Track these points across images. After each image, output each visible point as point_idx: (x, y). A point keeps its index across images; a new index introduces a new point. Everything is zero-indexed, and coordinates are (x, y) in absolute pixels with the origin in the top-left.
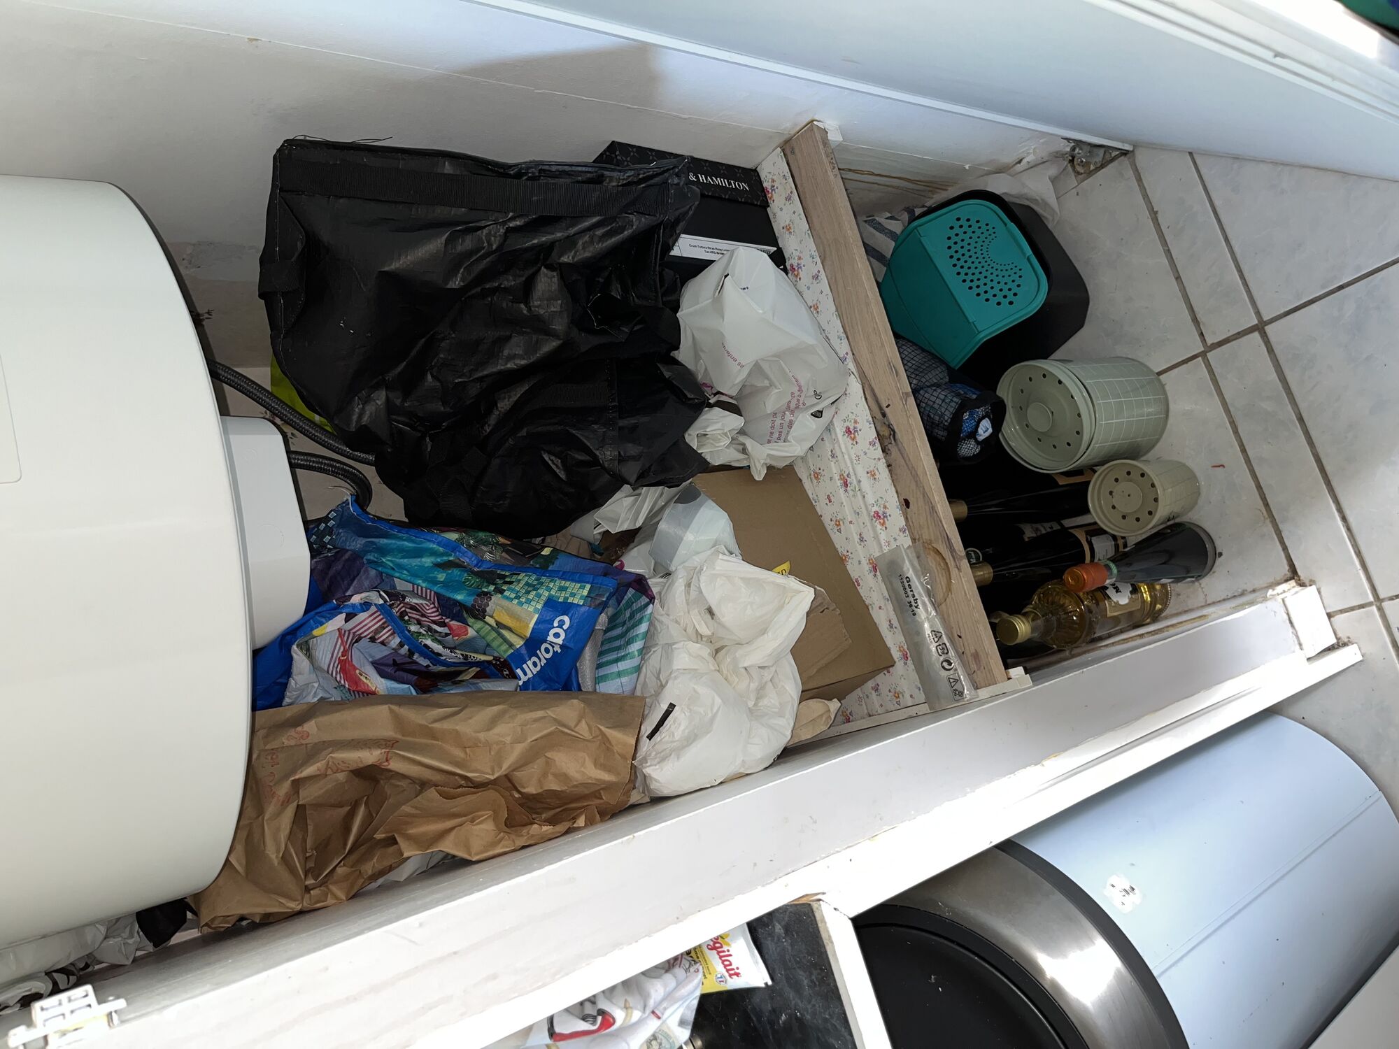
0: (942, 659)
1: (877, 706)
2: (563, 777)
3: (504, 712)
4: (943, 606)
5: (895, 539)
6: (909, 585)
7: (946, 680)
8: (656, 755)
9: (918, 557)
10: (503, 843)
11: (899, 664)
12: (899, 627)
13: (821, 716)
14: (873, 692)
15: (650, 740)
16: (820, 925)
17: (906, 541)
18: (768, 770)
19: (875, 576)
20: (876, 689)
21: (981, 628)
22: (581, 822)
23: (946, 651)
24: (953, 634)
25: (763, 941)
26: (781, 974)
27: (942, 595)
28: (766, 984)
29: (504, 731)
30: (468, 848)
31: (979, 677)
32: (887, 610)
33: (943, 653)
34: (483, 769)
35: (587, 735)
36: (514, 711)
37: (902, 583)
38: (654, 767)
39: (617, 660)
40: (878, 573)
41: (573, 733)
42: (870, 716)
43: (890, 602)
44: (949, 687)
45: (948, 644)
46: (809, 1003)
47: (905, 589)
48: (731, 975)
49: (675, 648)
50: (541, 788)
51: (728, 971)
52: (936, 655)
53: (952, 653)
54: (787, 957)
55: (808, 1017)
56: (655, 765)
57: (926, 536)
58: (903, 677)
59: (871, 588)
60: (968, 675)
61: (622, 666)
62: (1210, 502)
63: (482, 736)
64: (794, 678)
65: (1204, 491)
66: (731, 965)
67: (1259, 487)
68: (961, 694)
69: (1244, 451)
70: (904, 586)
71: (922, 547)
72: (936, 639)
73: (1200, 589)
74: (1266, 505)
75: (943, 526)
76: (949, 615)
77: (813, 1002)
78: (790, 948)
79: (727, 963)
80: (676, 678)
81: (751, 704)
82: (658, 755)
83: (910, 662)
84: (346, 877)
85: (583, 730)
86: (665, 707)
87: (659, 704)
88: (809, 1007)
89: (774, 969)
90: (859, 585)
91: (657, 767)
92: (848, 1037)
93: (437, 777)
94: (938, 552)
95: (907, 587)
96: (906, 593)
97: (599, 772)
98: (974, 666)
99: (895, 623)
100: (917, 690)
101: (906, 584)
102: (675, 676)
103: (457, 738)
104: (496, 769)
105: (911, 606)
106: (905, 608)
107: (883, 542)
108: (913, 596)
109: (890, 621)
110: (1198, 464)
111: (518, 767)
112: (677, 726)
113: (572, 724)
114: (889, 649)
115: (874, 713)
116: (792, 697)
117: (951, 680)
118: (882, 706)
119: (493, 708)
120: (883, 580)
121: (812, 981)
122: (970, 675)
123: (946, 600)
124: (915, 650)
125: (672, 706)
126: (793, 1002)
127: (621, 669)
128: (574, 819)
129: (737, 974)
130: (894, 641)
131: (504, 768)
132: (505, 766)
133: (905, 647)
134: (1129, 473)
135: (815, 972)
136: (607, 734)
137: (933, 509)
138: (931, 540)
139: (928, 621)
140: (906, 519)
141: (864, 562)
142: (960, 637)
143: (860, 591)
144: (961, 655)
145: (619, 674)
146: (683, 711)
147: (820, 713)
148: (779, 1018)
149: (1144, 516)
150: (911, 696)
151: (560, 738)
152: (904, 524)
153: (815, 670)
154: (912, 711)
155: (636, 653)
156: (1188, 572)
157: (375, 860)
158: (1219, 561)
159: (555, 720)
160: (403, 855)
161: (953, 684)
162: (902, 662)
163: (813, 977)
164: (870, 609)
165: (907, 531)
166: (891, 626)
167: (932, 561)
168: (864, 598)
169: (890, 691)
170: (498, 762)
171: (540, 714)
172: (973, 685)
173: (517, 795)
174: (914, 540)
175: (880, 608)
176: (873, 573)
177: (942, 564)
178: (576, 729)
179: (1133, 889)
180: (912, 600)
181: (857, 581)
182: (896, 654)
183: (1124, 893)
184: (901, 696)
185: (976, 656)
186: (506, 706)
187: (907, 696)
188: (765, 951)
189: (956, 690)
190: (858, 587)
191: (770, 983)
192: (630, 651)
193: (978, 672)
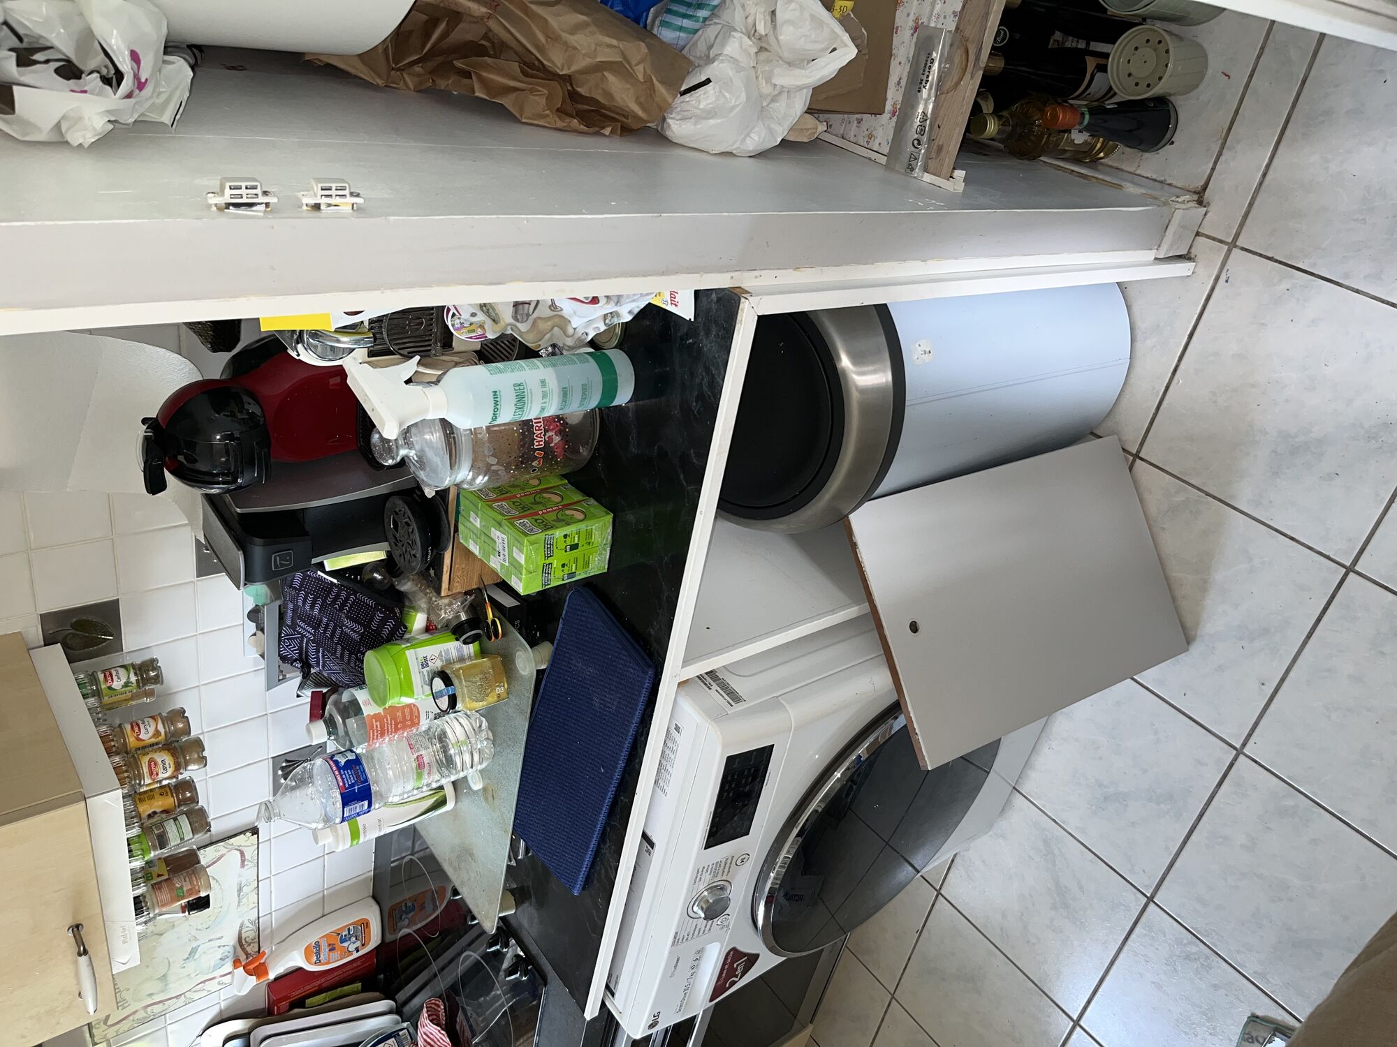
0: (916, 136)
1: (852, 134)
2: (609, 95)
3: (586, 25)
4: (944, 96)
5: (945, 17)
6: (930, 66)
7: (908, 155)
8: (681, 111)
9: (951, 45)
10: (548, 118)
11: (886, 116)
12: (903, 89)
13: (808, 129)
14: (856, 122)
15: (681, 96)
16: (740, 311)
17: (951, 26)
18: (752, 159)
19: (912, 35)
20: (859, 121)
21: (957, 131)
22: (607, 131)
23: (922, 133)
24: (935, 122)
25: (700, 296)
26: (702, 319)
27: (948, 87)
28: (690, 319)
29: (579, 40)
30: (521, 111)
31: (932, 164)
32: (904, 68)
33: (920, 133)
34: (557, 60)
35: (641, 78)
36: (593, 28)
37: (927, 61)
38: (675, 121)
39: (685, 16)
40: (916, 35)
41: (631, 71)
42: (843, 138)
43: (909, 64)
44: (907, 160)
45: (927, 129)
46: (710, 343)
47: (925, 67)
48: (672, 304)
49: (733, 36)
50: (590, 93)
51: (671, 300)
52: (914, 130)
53: (925, 139)
54: (711, 313)
55: (705, 349)
56: (677, 120)
57: (967, 33)
58: (883, 128)
59: (903, 43)
60: (926, 157)
61: (686, 23)
62: (1198, 99)
63: (564, 35)
64: (806, 100)
65: (1202, 87)
66: (675, 298)
67: (1237, 111)
68: (912, 170)
69: (1251, 76)
70: (926, 64)
71: (960, 38)
72: (921, 120)
73: (1139, 159)
74: (1230, 129)
75: (984, 34)
76: (942, 106)
77: (713, 344)
78: (715, 311)
79: (673, 296)
80: (722, 61)
81: (765, 104)
82: (682, 113)
83: (895, 119)
84: (419, 75)
85: (640, 72)
86: (703, 78)
87: (700, 73)
88: (709, 345)
89: (698, 315)
90: (896, 33)
91: (678, 122)
92: (722, 372)
93: (519, 49)
94: (967, 52)
95: (928, 66)
96: (924, 71)
97: (635, 105)
98: (933, 155)
99: (903, 83)
100: (886, 143)
101: (929, 64)
102: (723, 60)
103: (545, 26)
104: (566, 67)
105: (921, 83)
106: (916, 81)
107: (935, 12)
108: (928, 76)
109: (900, 79)
110: (1215, 64)
111: (581, 72)
112: (704, 98)
113: (633, 63)
114: (885, 99)
115: (847, 137)
116: (796, 114)
117: (912, 156)
118: (855, 136)
119: (579, 16)
120: (916, 43)
121: (718, 334)
122: (928, 157)
123: (948, 93)
124: (904, 114)
125: (708, 81)
126: (701, 338)
127: (684, 25)
128: (603, 128)
129: (676, 305)
130: (894, 95)
131: (570, 71)
132: (574, 68)
133: (898, 107)
134: (1160, 42)
135: (722, 332)
136: (656, 86)
137: (987, 15)
138: (969, 38)
139: (925, 104)
140: (964, 7)
141: (912, 17)
142: (939, 127)
143: (894, 39)
144: (931, 140)
145: (681, 29)
146: (714, 89)
147: (809, 127)
148: (688, 339)
149: (1143, 85)
150: (880, 144)
151: (621, 68)
152: (959, 10)
153: (824, 97)
154: (873, 156)
155: (701, 19)
156: (1140, 144)
157: (450, 81)
158: (1168, 147)
159: (622, 53)
160: (474, 94)
161: (912, 159)
162: (889, 115)
163: (720, 333)
164: (893, 58)
165: (957, 18)
166: (899, 83)
167: (958, 58)
168: (893, 47)
169: (867, 130)
170: (570, 61)
171: (614, 42)
172: (924, 167)
173: (570, 88)
174: (957, 28)
175: (900, 63)
176: (912, 31)
177: (963, 64)
178: (634, 68)
179: (930, 352)
180: (925, 79)
181: (897, 27)
182: (888, 107)
183: (923, 352)
184: (873, 138)
185: (940, 149)
186: (589, 20)
187: (877, 141)
188: (699, 302)
189: (910, 165)
190: (895, 34)
191: (693, 320)
192: (698, 15)
193: (934, 161)
